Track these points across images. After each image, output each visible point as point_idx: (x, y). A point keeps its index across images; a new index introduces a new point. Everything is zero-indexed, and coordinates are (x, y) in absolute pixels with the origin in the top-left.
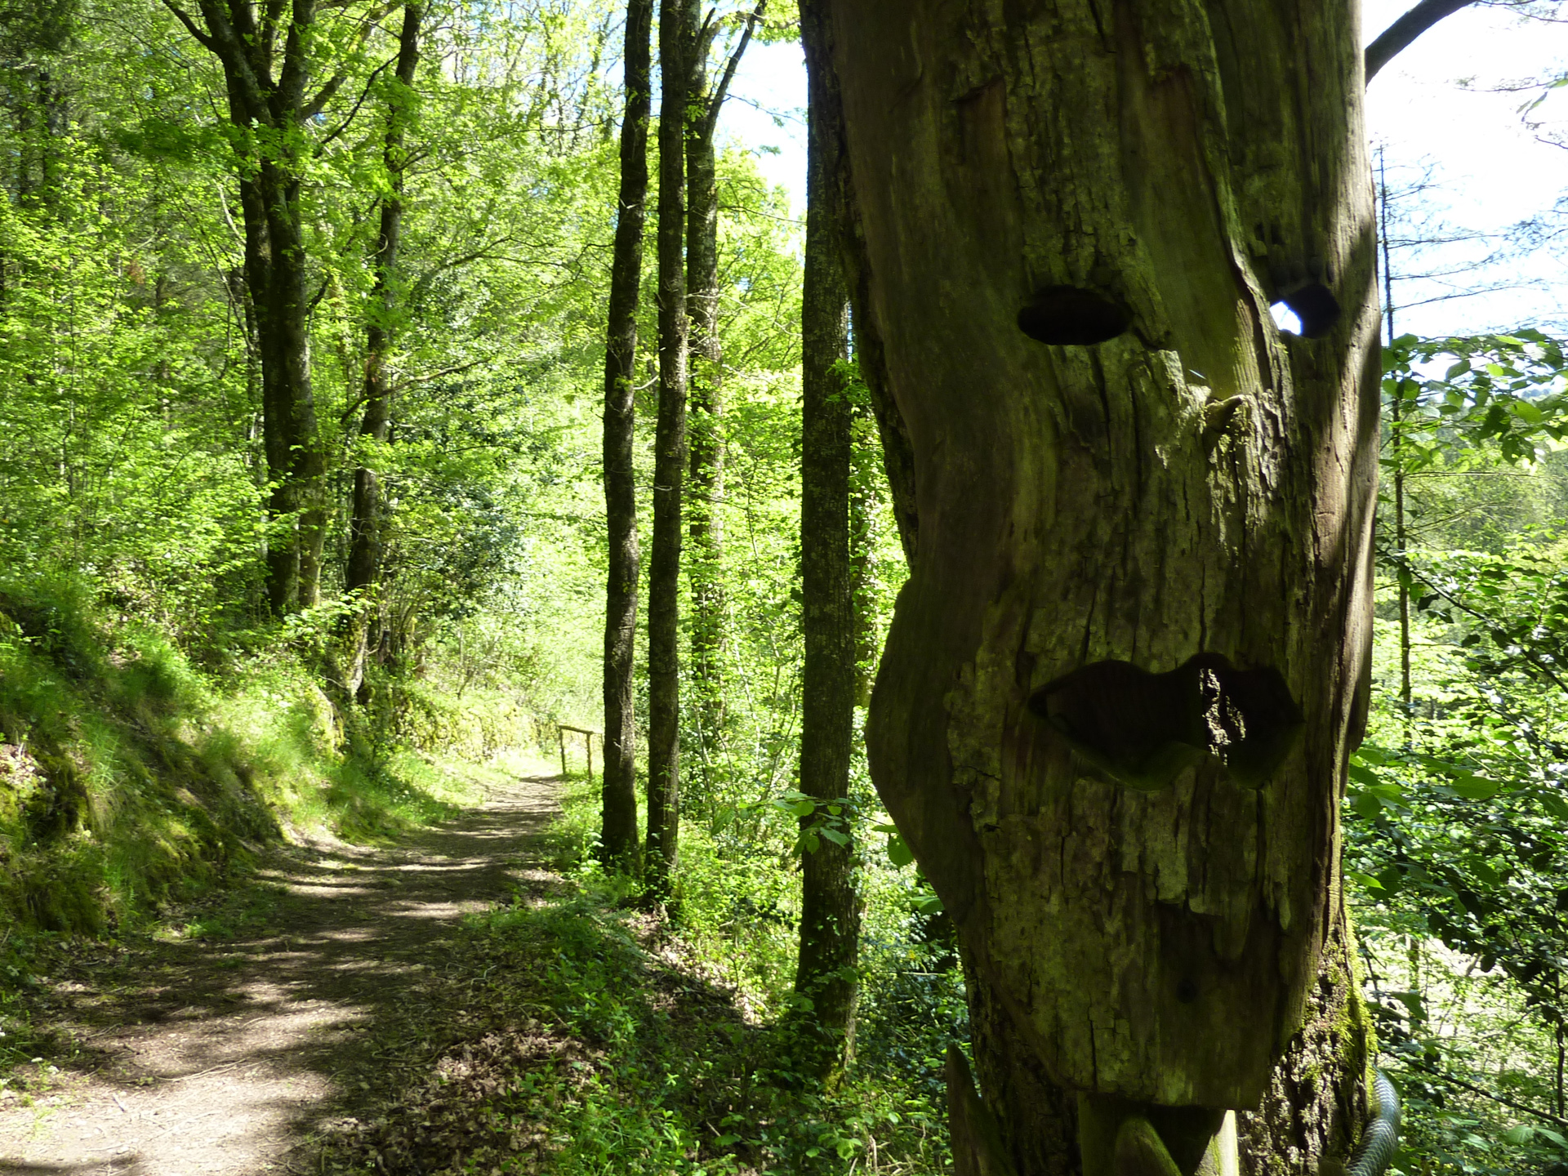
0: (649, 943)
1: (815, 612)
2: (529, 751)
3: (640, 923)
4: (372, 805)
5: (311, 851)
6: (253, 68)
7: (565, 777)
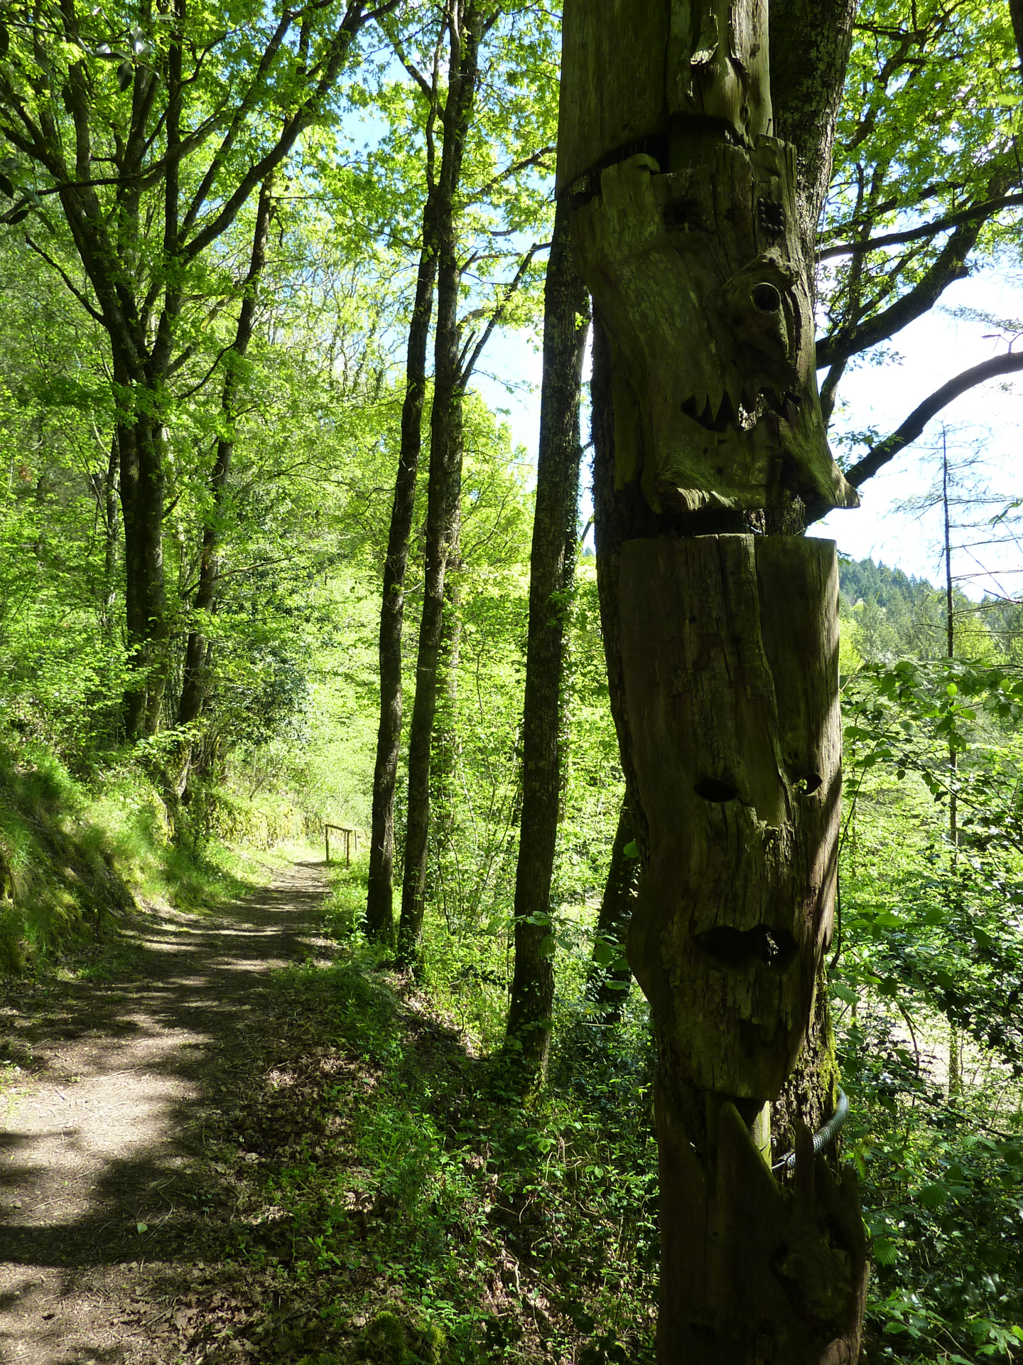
0: (400, 994)
1: (532, 766)
2: (300, 842)
3: (393, 979)
4: (194, 882)
5: (155, 917)
6: (134, 342)
7: (329, 864)
